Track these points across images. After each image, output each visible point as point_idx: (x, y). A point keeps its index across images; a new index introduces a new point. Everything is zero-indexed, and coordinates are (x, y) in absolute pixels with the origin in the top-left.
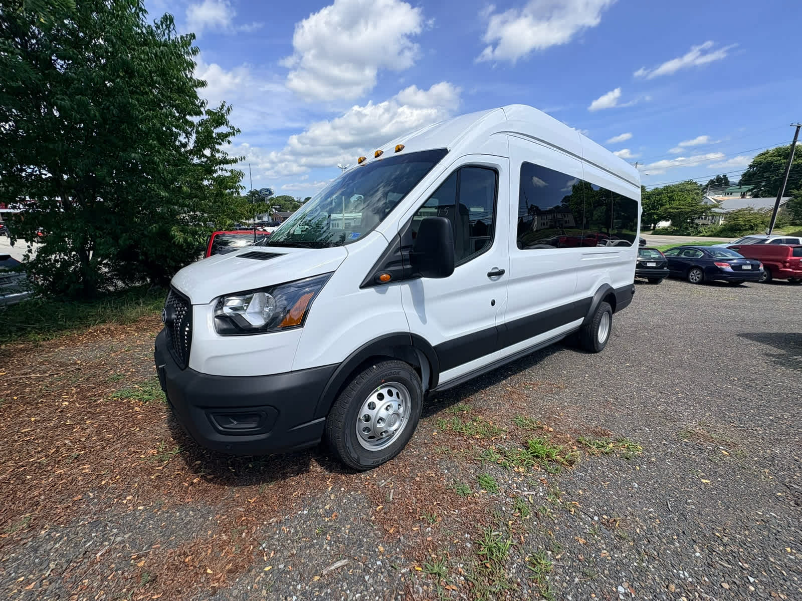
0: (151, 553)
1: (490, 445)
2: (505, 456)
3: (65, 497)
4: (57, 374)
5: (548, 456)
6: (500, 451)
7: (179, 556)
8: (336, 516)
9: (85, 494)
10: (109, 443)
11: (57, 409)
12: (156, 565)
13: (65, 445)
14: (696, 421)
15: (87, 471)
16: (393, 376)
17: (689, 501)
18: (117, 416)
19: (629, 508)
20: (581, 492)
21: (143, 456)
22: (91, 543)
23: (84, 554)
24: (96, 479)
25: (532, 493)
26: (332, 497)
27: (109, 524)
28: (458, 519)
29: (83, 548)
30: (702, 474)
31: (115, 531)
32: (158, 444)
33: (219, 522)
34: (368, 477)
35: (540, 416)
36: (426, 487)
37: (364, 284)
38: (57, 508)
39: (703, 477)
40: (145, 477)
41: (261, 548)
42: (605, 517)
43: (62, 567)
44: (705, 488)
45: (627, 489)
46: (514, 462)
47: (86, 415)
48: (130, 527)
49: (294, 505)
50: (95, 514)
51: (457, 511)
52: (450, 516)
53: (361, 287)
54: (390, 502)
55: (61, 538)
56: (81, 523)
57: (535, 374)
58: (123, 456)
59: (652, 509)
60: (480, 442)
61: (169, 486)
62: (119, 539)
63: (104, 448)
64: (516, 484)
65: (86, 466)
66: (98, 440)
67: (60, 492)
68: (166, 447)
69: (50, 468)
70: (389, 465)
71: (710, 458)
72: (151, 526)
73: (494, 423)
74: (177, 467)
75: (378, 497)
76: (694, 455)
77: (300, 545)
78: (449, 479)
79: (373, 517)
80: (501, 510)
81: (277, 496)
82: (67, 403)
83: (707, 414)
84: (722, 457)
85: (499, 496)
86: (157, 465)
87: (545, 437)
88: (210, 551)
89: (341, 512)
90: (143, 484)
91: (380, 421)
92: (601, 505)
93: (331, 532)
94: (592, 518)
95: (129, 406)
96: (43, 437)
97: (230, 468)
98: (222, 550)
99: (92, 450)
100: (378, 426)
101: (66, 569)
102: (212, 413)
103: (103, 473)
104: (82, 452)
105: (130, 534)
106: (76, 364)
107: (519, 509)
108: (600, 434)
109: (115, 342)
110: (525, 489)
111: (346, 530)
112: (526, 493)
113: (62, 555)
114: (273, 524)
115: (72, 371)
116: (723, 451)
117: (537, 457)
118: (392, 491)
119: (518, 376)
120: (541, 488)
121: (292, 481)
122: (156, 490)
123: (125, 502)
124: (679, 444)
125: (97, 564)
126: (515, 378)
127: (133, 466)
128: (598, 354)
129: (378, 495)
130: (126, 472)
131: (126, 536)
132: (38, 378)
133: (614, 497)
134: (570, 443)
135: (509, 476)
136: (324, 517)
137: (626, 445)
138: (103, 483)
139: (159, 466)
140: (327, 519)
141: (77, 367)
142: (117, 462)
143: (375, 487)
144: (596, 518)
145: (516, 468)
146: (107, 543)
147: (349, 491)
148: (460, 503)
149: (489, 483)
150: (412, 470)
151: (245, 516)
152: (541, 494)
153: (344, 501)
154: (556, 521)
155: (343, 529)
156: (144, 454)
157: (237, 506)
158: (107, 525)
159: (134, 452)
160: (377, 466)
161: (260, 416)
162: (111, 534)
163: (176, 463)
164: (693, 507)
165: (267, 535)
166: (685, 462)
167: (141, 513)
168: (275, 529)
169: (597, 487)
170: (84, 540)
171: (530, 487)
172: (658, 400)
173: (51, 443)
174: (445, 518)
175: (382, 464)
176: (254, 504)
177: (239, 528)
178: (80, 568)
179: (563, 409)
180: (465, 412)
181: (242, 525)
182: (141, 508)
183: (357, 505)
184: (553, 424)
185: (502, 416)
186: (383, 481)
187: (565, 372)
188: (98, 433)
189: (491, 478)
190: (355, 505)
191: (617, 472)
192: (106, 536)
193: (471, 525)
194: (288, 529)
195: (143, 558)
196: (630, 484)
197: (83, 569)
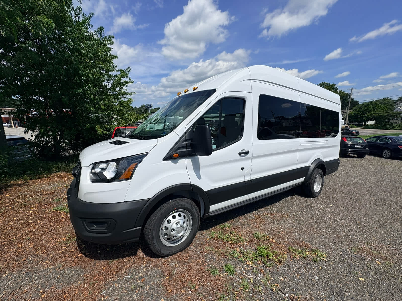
0: (49, 291)
1: (236, 248)
2: (243, 255)
3: (18, 258)
4: (31, 197)
5: (267, 256)
6: (241, 252)
7: (62, 293)
8: (144, 280)
9: (28, 258)
10: (45, 232)
11: (27, 214)
12: (50, 297)
13: (25, 232)
14: (365, 242)
15: (31, 246)
16: (181, 206)
17: (347, 290)
18: (52, 219)
19: (309, 291)
20: (282, 279)
21: (59, 241)
22: (24, 282)
23: (19, 288)
24: (35, 250)
25: (253, 277)
26: (144, 270)
27: (35, 274)
28: (207, 288)
29: (20, 285)
30: (360, 275)
31: (36, 278)
32: (67, 235)
33: (85, 278)
34: (166, 261)
35: (270, 233)
36: (195, 269)
37: (165, 158)
38: (13, 264)
39: (361, 277)
40: (57, 252)
41: (102, 294)
42: (293, 295)
43: (8, 294)
44: (360, 283)
45: (311, 280)
46: (247, 258)
47: (39, 218)
48: (44, 276)
49: (124, 272)
50: (30, 268)
51: (208, 283)
52: (204, 286)
53: (164, 160)
54: (174, 275)
55: (12, 279)
56: (22, 273)
57: (273, 208)
58: (49, 240)
59: (323, 293)
60: (232, 245)
61: (67, 257)
62: (37, 282)
63: (42, 235)
64: (246, 271)
65: (32, 244)
66: (41, 231)
67: (17, 256)
68: (70, 237)
69: (16, 243)
70: (178, 254)
71: (368, 265)
72: (53, 277)
73: (242, 235)
74: (73, 248)
75: (168, 272)
76: (358, 262)
77: (122, 294)
78: (208, 265)
79: (163, 282)
80: (233, 285)
81: (116, 267)
82: (32, 212)
83: (374, 238)
84: (375, 265)
85: (234, 277)
86: (64, 246)
87: (269, 245)
88: (77, 293)
89: (147, 278)
90: (55, 255)
91: (173, 230)
92: (292, 287)
93: (139, 289)
94: (285, 295)
95: (59, 214)
96: (17, 228)
97: (98, 250)
98: (83, 293)
99: (37, 236)
100: (171, 233)
101: (10, 295)
102: (85, 221)
103: (38, 248)
104: (32, 237)
105: (43, 280)
106: (41, 192)
107: (244, 286)
108: (303, 246)
109: (62, 182)
110: (250, 274)
111: (147, 288)
112: (250, 277)
113: (10, 288)
114: (111, 281)
115: (38, 195)
116: (378, 262)
117: (261, 256)
118: (176, 269)
119: (263, 209)
120: (259, 274)
121: (126, 260)
122: (60, 259)
123: (44, 263)
124: (350, 255)
125: (24, 293)
126: (261, 210)
127: (53, 245)
128: (315, 198)
129: (168, 271)
130: (49, 248)
131: (41, 281)
132: (23, 198)
133: (302, 283)
134: (283, 250)
135: (242, 266)
136: (138, 280)
137: (316, 253)
138: (37, 253)
139: (65, 246)
140: (139, 282)
141: (41, 194)
142: (46, 243)
143: (168, 266)
144: (287, 295)
145: (248, 262)
146: (31, 284)
147: (154, 268)
148: (211, 279)
149: (230, 269)
150: (190, 258)
151: (98, 276)
152: (259, 278)
153: (150, 272)
154: (263, 295)
155: (146, 287)
156: (59, 240)
157: (96, 270)
158: (33, 274)
159: (55, 238)
160: (172, 255)
161: (107, 224)
162: (34, 279)
163: (73, 245)
164: (350, 294)
165: (107, 287)
166: (351, 266)
167: (50, 270)
168: (111, 284)
169: (293, 277)
170: (21, 281)
171: (254, 274)
172: (344, 228)
173: (19, 231)
174: (201, 286)
175: (174, 254)
176: (104, 270)
177: (94, 282)
178: (16, 295)
179: (284, 229)
180: (228, 228)
181: (96, 281)
182: (51, 267)
183: (156, 275)
184: (276, 238)
185: (247, 232)
186: (173, 263)
187: (292, 208)
188: (42, 227)
189: (232, 266)
190: (155, 275)
191: (307, 269)
192: (31, 280)
193: (214, 292)
194: (118, 285)
195: (45, 293)
196: (313, 277)
197: (17, 296)
